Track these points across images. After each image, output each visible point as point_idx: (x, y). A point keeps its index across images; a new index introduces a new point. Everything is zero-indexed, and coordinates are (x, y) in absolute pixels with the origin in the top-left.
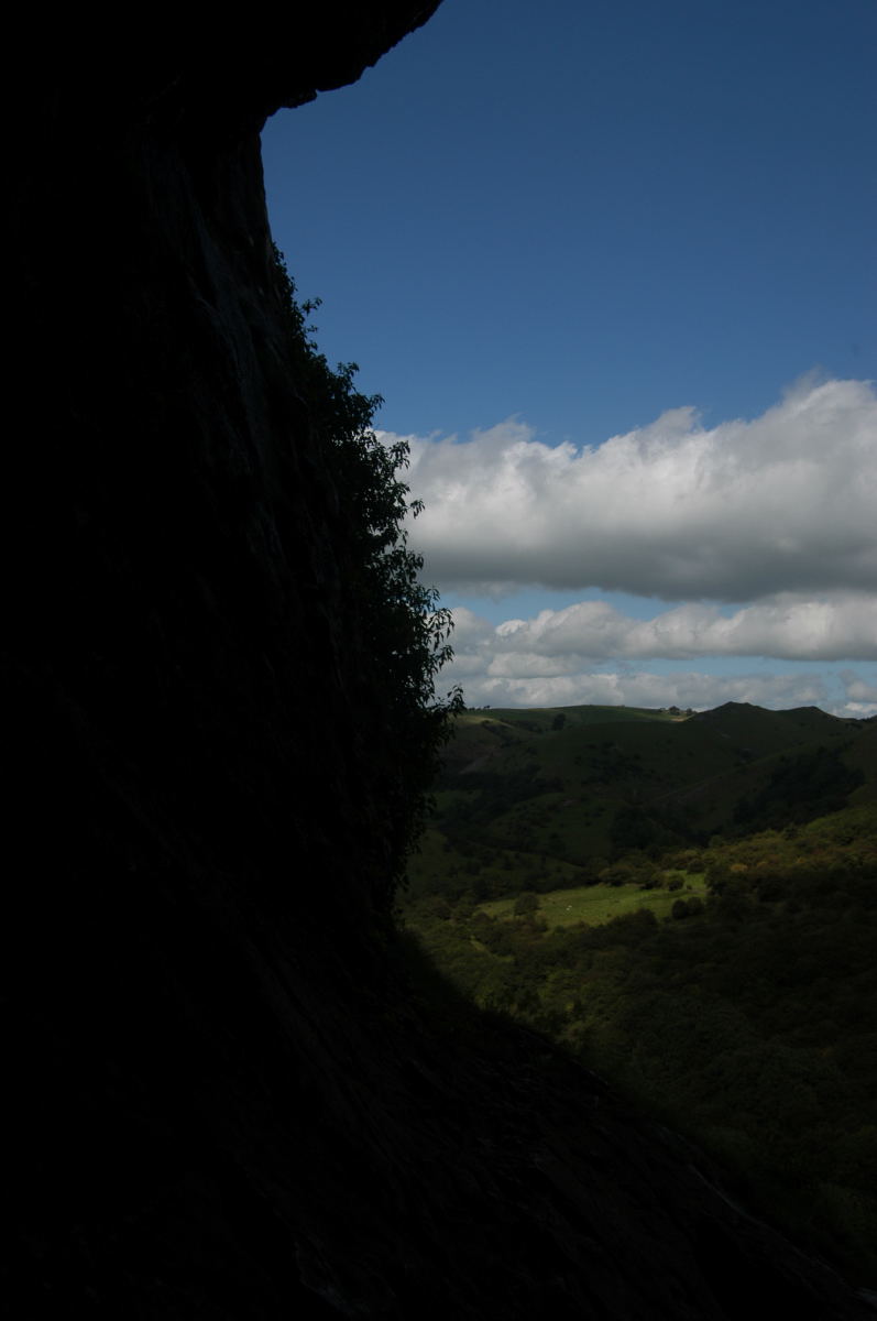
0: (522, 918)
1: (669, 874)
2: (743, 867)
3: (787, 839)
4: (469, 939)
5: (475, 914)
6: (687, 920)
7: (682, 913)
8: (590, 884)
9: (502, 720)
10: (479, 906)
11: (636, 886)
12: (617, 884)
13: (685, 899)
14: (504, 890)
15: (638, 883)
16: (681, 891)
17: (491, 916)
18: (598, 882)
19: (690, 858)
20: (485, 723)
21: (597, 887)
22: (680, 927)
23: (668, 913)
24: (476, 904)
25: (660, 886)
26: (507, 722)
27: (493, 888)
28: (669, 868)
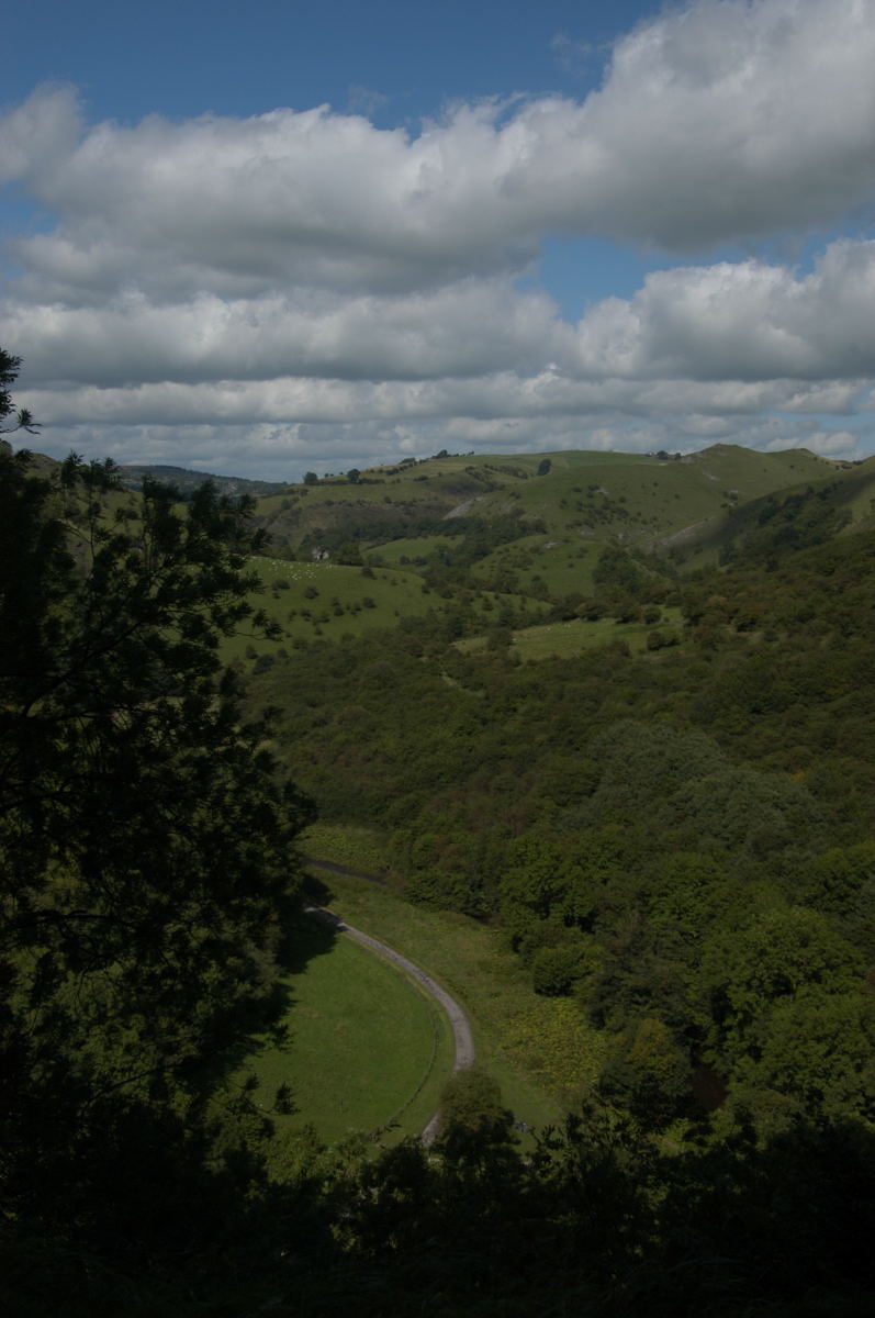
0: (495, 653)
1: (646, 608)
4: (441, 675)
5: (448, 651)
6: (662, 651)
7: (657, 645)
8: (566, 619)
9: (486, 466)
10: (454, 644)
11: (613, 621)
12: (594, 619)
13: (660, 631)
14: (480, 627)
15: (615, 617)
16: (657, 624)
17: (465, 652)
18: (574, 617)
19: (669, 592)
20: (469, 469)
21: (574, 622)
22: (655, 658)
23: (643, 645)
24: (450, 642)
25: (637, 619)
26: (492, 468)
27: (469, 626)
28: (647, 602)
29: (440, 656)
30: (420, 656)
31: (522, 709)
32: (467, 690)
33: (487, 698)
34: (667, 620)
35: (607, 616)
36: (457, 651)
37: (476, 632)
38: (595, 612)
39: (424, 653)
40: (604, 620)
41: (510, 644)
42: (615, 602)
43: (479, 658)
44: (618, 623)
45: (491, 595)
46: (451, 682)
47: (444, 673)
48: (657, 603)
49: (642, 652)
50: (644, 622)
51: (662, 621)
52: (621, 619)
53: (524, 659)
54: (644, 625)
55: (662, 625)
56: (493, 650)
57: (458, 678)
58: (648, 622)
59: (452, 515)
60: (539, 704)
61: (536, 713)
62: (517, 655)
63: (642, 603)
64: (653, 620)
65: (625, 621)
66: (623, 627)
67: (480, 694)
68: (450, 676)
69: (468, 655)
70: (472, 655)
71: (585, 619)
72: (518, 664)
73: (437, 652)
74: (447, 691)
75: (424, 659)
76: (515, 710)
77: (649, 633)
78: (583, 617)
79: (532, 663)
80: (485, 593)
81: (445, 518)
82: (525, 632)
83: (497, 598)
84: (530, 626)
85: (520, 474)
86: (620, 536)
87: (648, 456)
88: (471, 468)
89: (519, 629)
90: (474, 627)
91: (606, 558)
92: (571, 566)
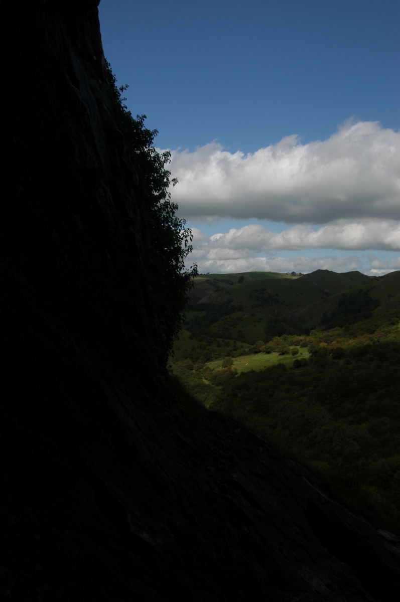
0: (226, 369)
1: (291, 348)
2: (325, 344)
3: (345, 331)
4: (202, 379)
5: (204, 368)
6: (300, 369)
7: (298, 365)
8: (256, 353)
9: (215, 279)
11: (277, 354)
12: (269, 353)
13: (299, 359)
16: (297, 355)
17: (212, 369)
19: (301, 340)
21: (259, 354)
22: (297, 371)
24: (205, 363)
25: (288, 353)
28: (292, 345)
29: (201, 370)
31: (240, 395)
32: (214, 386)
33: (223, 390)
34: (301, 354)
36: (209, 368)
38: (269, 350)
39: (194, 368)
40: (273, 353)
41: (232, 364)
42: (278, 345)
43: (219, 371)
45: (220, 340)
46: (207, 382)
48: (296, 345)
49: (291, 369)
50: (292, 354)
52: (281, 353)
53: (239, 372)
56: (225, 367)
57: (210, 380)
59: (200, 302)
60: (247, 393)
61: (246, 397)
62: (236, 370)
63: (289, 345)
66: (282, 357)
67: (220, 388)
68: (206, 379)
70: (215, 370)
72: (237, 374)
74: (205, 386)
75: (194, 371)
77: (294, 359)
78: (264, 352)
79: (242, 374)
80: (217, 339)
81: (197, 303)
82: (239, 359)
84: (240, 356)
85: (230, 283)
86: (276, 311)
87: (287, 274)
88: (208, 280)
89: (236, 358)
90: (215, 356)
91: (271, 322)
92: (255, 326)
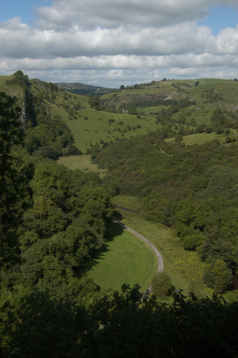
5: (162, 142)
6: (230, 143)
7: (228, 141)
8: (201, 132)
9: (178, 83)
10: (165, 140)
11: (215, 133)
12: (209, 132)
13: (230, 137)
14: (173, 135)
15: (216, 132)
16: (229, 134)
17: (168, 142)
18: (203, 132)
19: (234, 124)
20: (172, 85)
21: (203, 133)
22: (228, 145)
23: (224, 141)
24: (164, 139)
25: (223, 133)
26: (180, 84)
27: (170, 134)
28: (227, 127)
29: (160, 144)
30: (154, 143)
31: (184, 161)
32: (168, 154)
33: (174, 157)
34: (233, 133)
35: (213, 132)
36: (165, 142)
37: (172, 136)
38: (210, 130)
39: (155, 142)
40: (212, 133)
41: (182, 140)
42: (217, 127)
43: (172, 144)
44: (217, 134)
45: (177, 124)
46: (163, 152)
47: (161, 149)
48: (230, 128)
49: (224, 143)
50: (225, 133)
51: (231, 133)
52: (218, 133)
53: (186, 145)
54: (225, 135)
55: (231, 135)
56: (177, 142)
57: (165, 151)
58: (227, 134)
59: (167, 99)
60: (190, 159)
61: (189, 162)
62: (184, 143)
63: (225, 128)
64: (228, 133)
65: (219, 133)
66: (218, 135)
67: (172, 156)
68: (163, 150)
69: (169, 143)
70: (170, 143)
71: (207, 132)
72: (184, 146)
73: (159, 142)
74: (162, 154)
75: (155, 144)
76: (182, 161)
77: (226, 137)
78: (206, 132)
79: (189, 146)
80: (175, 124)
81: (165, 100)
82: (187, 136)
83: (179, 125)
84: (189, 134)
85: (189, 86)
86: (220, 106)
87: (231, 80)
88: (173, 84)
89: (186, 136)
90: (171, 135)
91: (215, 113)
92: (204, 115)
